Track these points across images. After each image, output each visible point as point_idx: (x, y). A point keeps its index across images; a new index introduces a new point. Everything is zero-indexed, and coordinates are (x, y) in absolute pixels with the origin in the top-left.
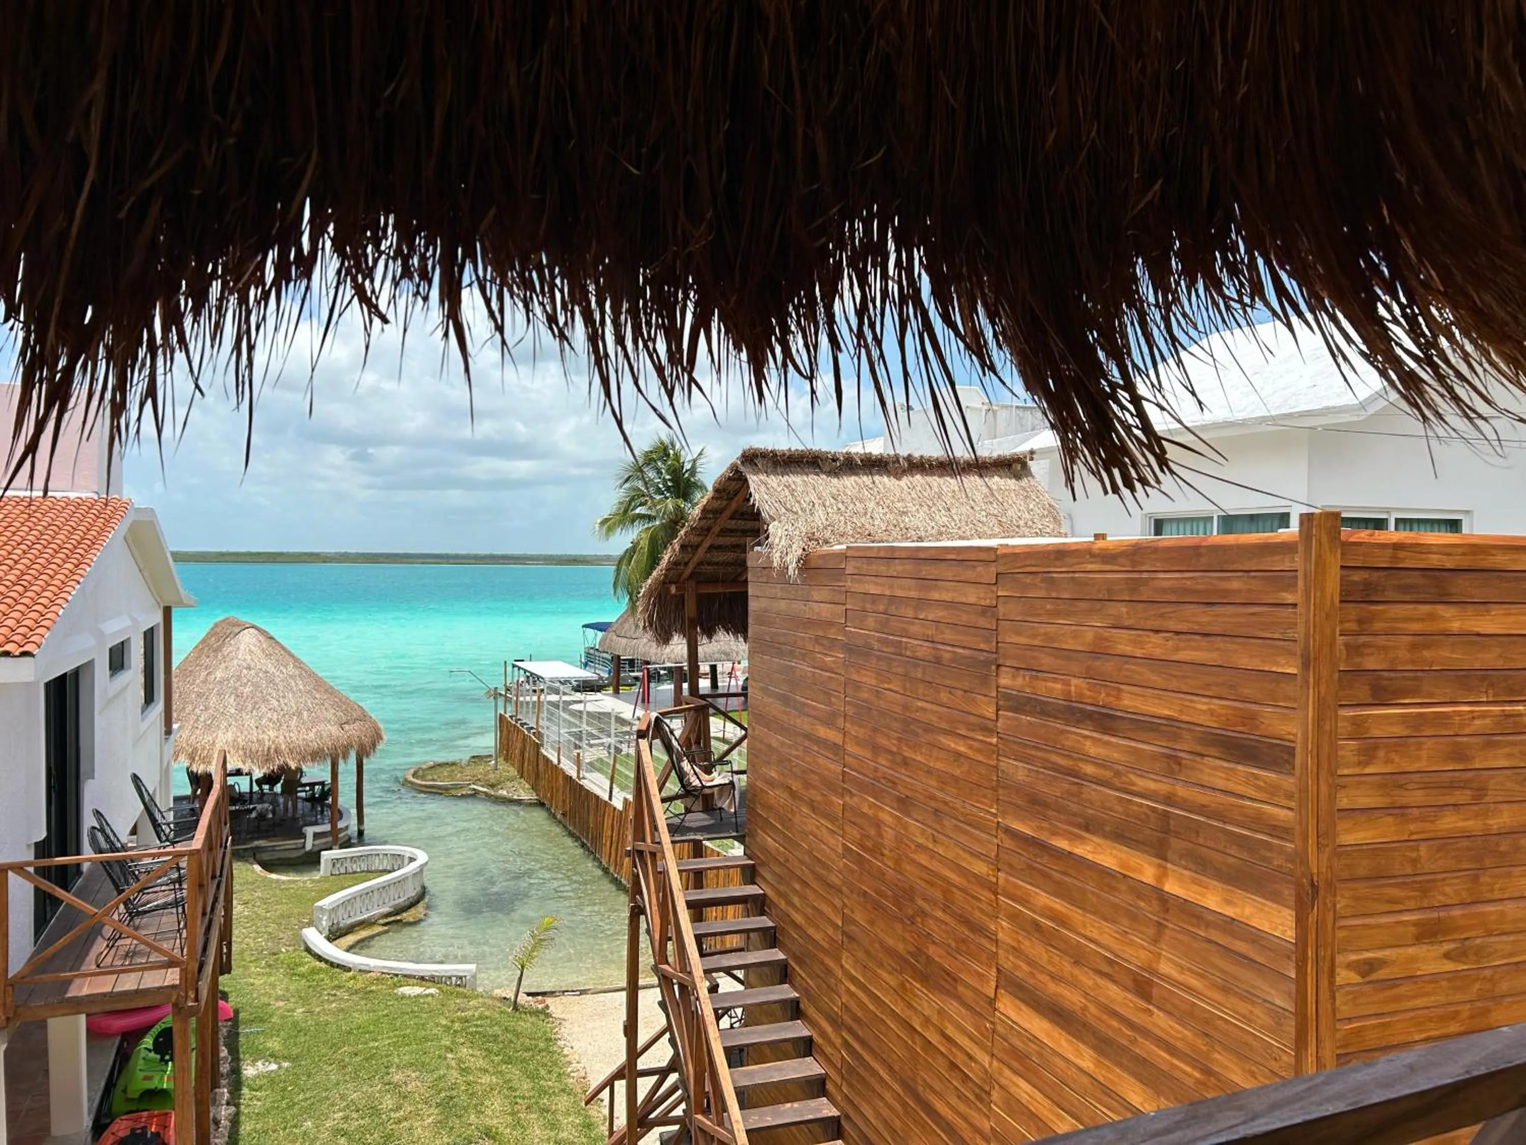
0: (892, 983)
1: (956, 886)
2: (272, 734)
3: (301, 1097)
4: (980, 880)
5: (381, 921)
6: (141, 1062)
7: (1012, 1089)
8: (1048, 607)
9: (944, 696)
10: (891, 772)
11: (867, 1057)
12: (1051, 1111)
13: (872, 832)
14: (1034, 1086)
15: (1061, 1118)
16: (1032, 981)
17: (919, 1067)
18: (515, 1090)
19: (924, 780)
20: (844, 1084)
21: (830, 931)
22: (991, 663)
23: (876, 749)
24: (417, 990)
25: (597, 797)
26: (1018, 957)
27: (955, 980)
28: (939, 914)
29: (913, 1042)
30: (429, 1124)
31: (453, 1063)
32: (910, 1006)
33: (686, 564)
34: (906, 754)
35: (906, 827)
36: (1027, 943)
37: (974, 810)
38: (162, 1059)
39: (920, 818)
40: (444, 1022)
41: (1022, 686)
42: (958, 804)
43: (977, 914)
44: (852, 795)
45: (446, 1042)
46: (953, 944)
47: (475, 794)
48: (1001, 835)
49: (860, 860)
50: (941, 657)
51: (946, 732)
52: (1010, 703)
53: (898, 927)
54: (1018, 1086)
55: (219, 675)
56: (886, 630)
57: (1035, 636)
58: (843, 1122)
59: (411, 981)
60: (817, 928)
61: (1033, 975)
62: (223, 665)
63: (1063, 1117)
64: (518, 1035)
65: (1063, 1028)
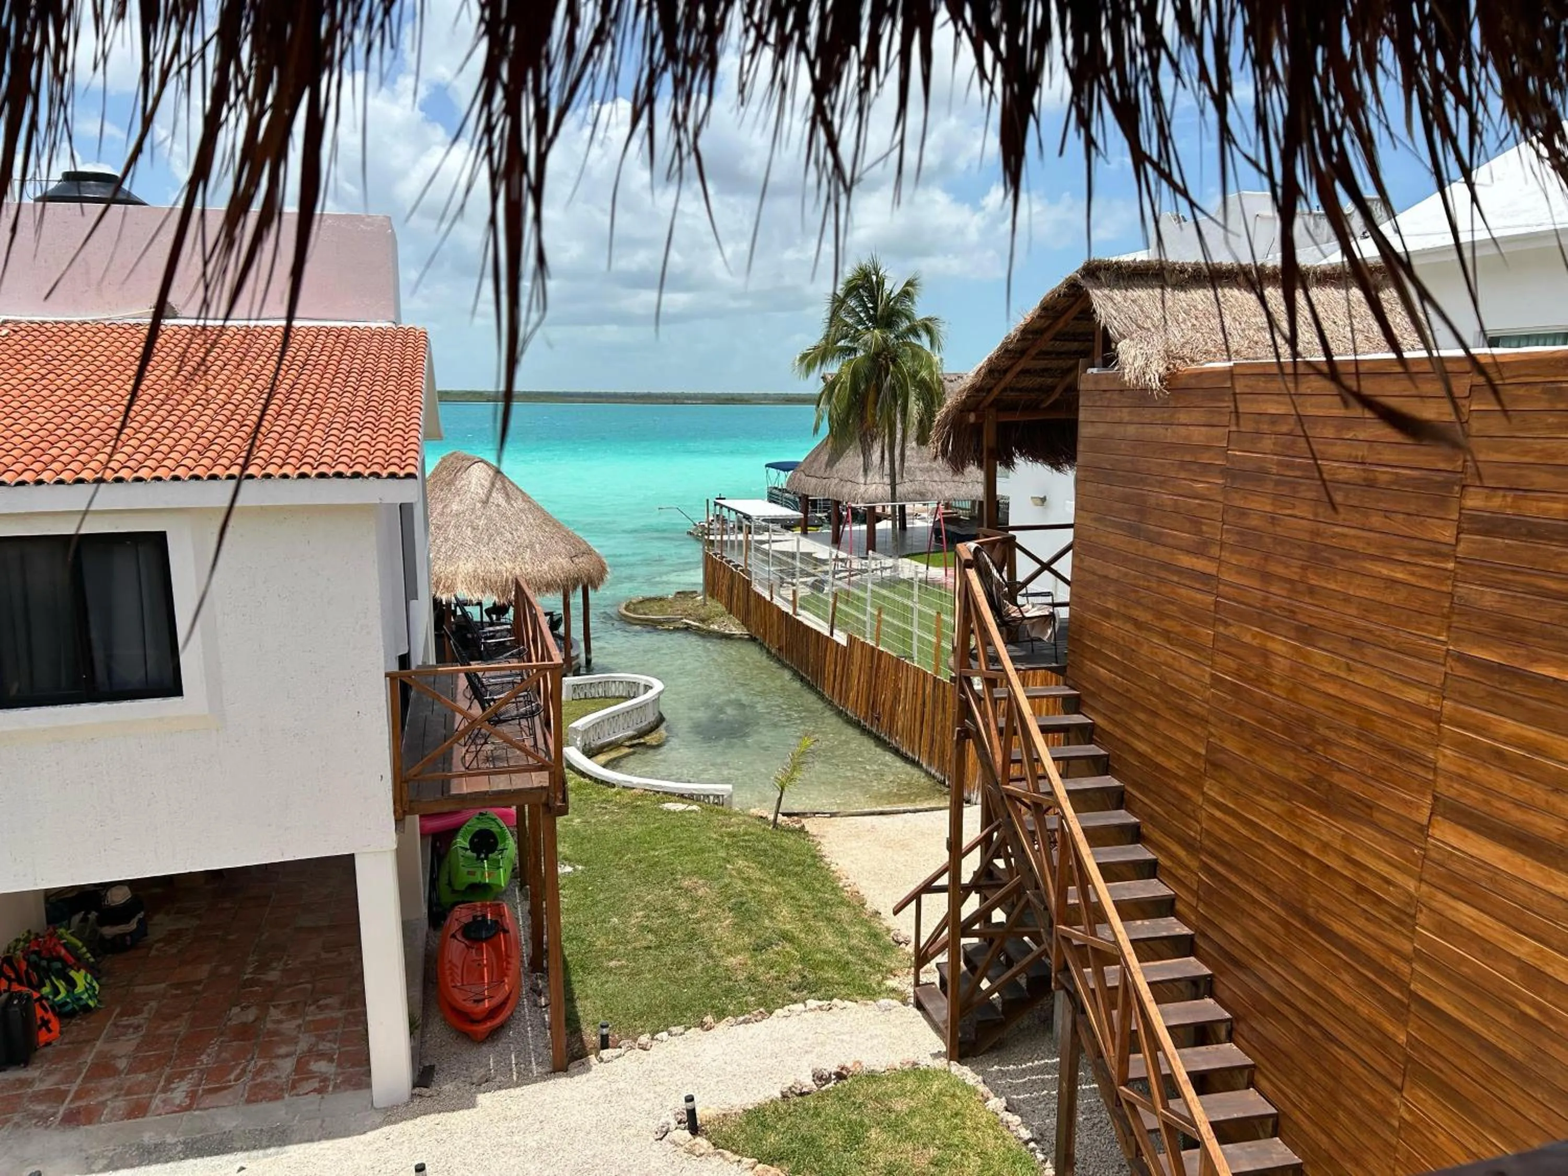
0: (1275, 810)
1: (1375, 714)
2: (509, 565)
3: (602, 896)
4: (1414, 708)
5: (627, 743)
6: (461, 859)
7: (1449, 913)
8: (1550, 420)
9: (1376, 520)
10: (1288, 601)
11: (1234, 879)
12: (1505, 934)
13: (1256, 662)
14: (1481, 910)
15: (1519, 942)
16: (1486, 808)
17: (1310, 890)
18: (799, 900)
19: (1338, 608)
20: (1201, 904)
21: (1188, 759)
22: (1454, 483)
23: (1266, 577)
24: (680, 807)
25: (818, 633)
26: (1467, 786)
27: (1370, 807)
28: (1351, 742)
29: (1303, 865)
30: (728, 926)
31: (734, 873)
32: (1300, 831)
33: (990, 390)
34: (1313, 582)
35: (1307, 656)
36: (1481, 771)
37: (1414, 638)
38: (478, 858)
39: (1329, 647)
40: (715, 836)
41: (1500, 506)
42: (1389, 633)
43: (1408, 742)
44: (1227, 624)
45: (722, 854)
46: (1370, 772)
47: (688, 629)
48: (1450, 662)
49: (1235, 690)
50: (1375, 479)
51: (1374, 558)
52: (1476, 526)
53: (1290, 756)
54: (1457, 910)
55: (455, 507)
56: (1290, 453)
57: (1526, 453)
58: (1196, 940)
59: (673, 798)
60: (1170, 756)
61: (1488, 803)
62: (457, 499)
63: (1524, 941)
64: (785, 850)
65: (1528, 854)
